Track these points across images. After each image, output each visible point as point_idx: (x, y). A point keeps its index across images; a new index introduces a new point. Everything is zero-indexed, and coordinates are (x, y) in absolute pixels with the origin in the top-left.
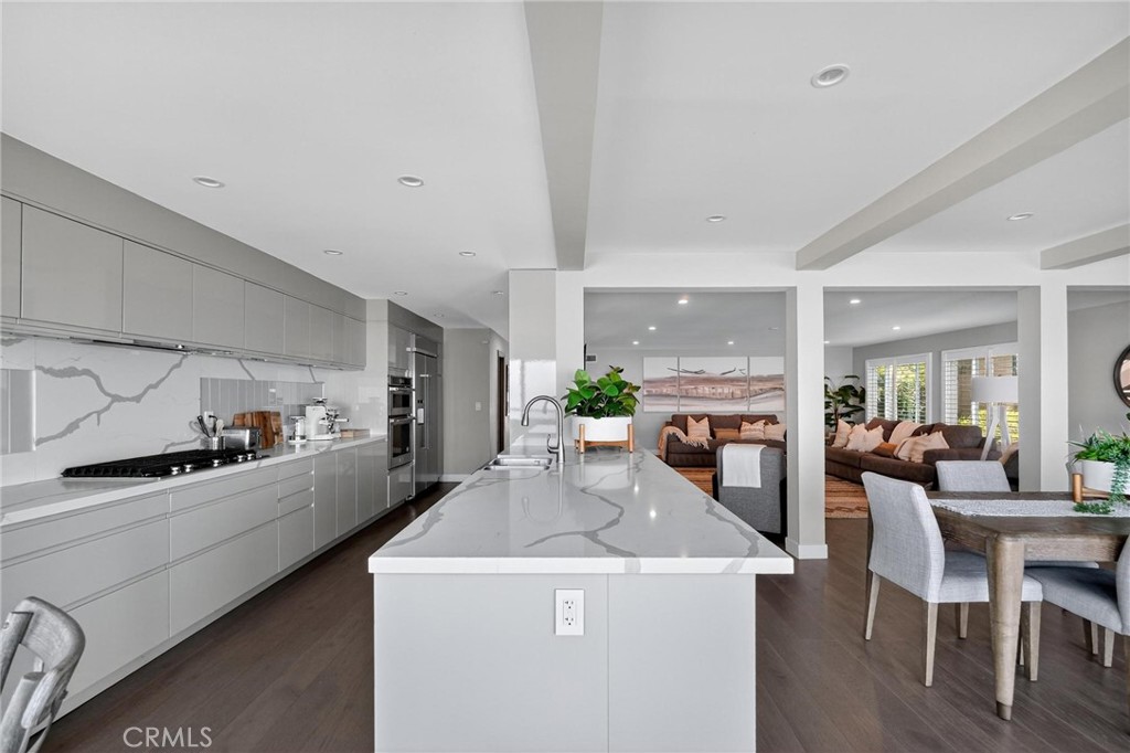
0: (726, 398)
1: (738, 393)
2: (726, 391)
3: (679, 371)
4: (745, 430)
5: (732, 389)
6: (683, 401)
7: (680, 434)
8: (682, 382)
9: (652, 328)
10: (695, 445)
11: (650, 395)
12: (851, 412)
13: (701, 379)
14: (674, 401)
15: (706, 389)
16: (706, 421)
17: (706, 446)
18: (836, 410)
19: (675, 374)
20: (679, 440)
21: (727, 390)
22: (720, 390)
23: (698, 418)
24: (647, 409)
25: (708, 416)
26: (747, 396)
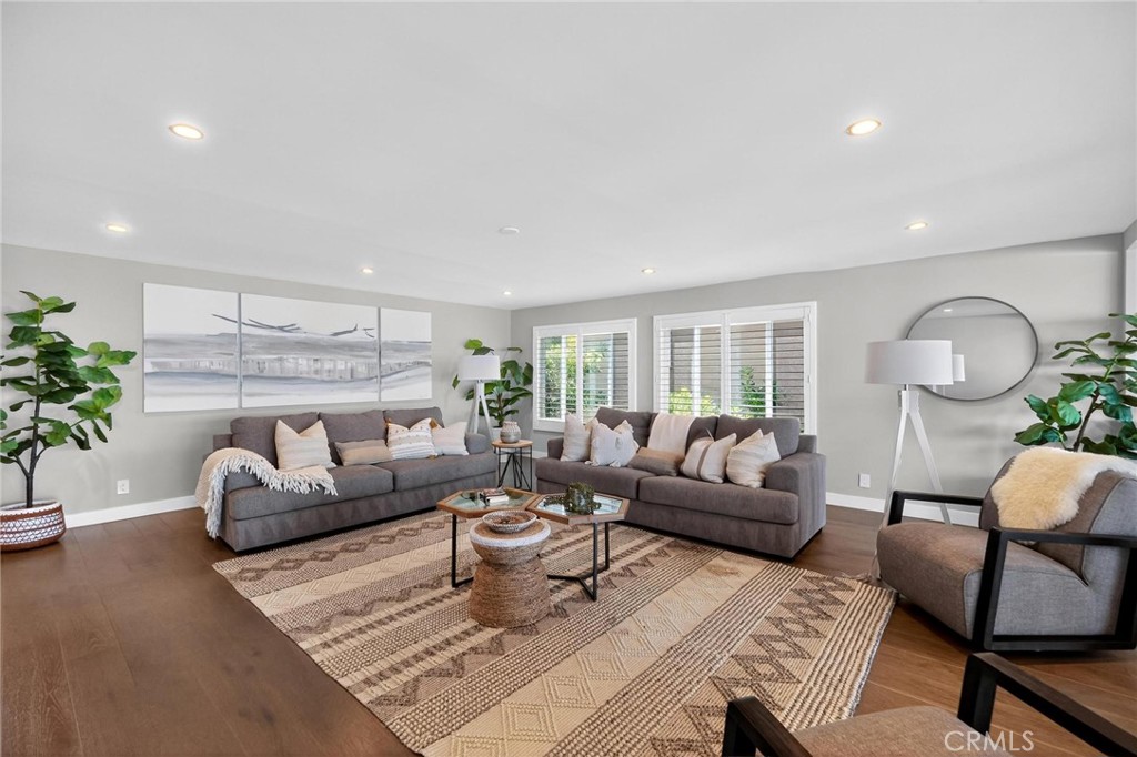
0: (341, 380)
1: (362, 370)
2: (341, 366)
3: (240, 323)
4: (400, 441)
5: (353, 362)
6: (248, 387)
7: (261, 466)
8: (249, 346)
9: (187, 131)
10: (305, 489)
11: (162, 373)
12: (514, 399)
13: (287, 341)
14: (233, 387)
15: (301, 363)
16: (318, 430)
17: (331, 489)
18: (499, 396)
19: (232, 328)
20: (260, 484)
21: (342, 364)
22: (328, 365)
23: (302, 423)
24: (152, 405)
25: (319, 417)
26: (380, 376)
